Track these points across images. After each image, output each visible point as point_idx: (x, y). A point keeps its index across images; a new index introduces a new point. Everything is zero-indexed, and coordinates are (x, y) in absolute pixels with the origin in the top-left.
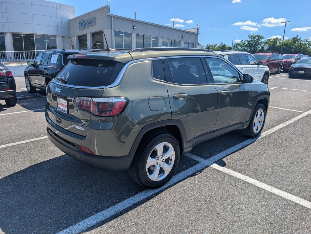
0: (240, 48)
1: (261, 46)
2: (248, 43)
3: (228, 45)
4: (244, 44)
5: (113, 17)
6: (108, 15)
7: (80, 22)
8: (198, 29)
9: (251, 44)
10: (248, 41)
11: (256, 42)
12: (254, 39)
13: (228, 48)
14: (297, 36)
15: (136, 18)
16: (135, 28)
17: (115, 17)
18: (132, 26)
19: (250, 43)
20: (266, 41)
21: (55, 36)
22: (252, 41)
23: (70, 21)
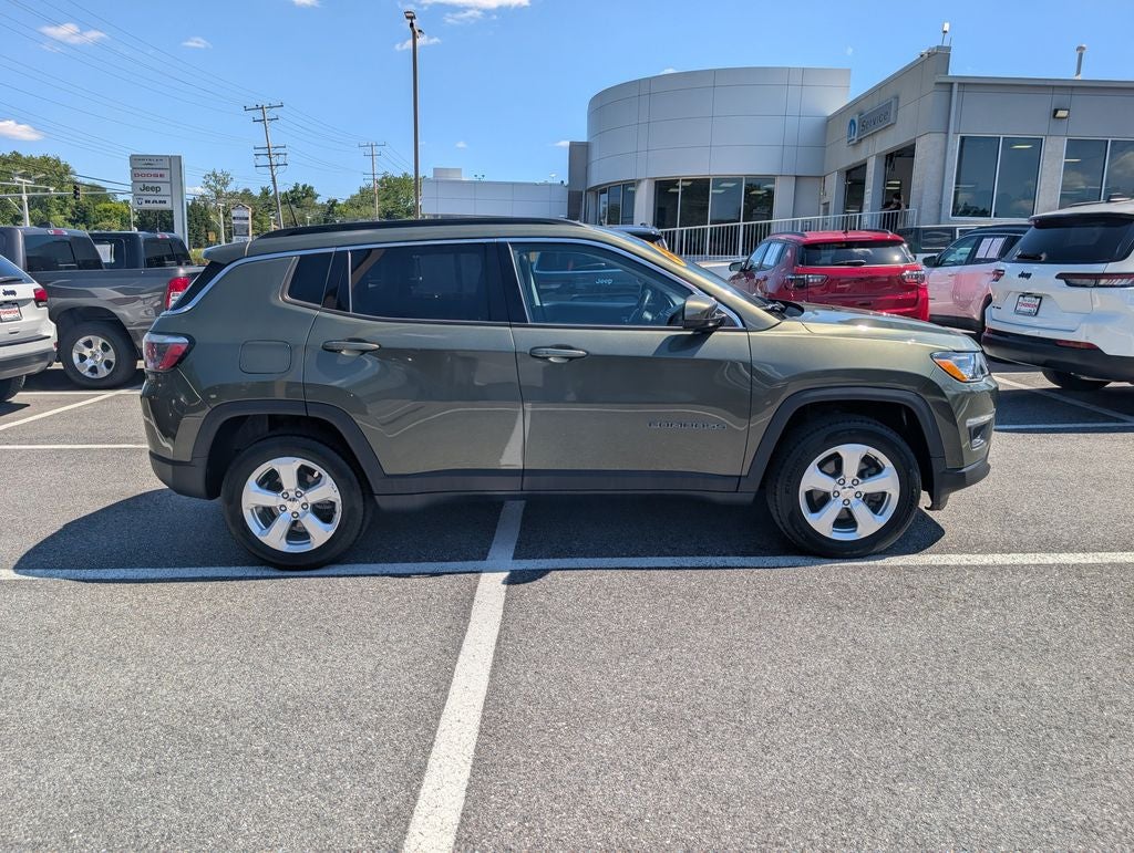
5: (959, 84)
6: (936, 84)
7: (853, 122)
15: (1078, 73)
16: (1061, 114)
17: (967, 85)
18: (1048, 110)
21: (771, 179)
23: (829, 119)
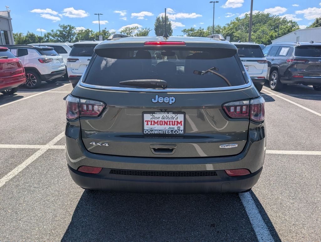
0: (52, 38)
1: (75, 37)
2: (60, 33)
3: (37, 35)
4: (56, 34)
8: (9, 13)
9: (64, 34)
10: (60, 31)
11: (69, 33)
12: (66, 29)
13: (38, 38)
14: (105, 28)
19: (62, 33)
20: (78, 32)
22: (64, 31)
